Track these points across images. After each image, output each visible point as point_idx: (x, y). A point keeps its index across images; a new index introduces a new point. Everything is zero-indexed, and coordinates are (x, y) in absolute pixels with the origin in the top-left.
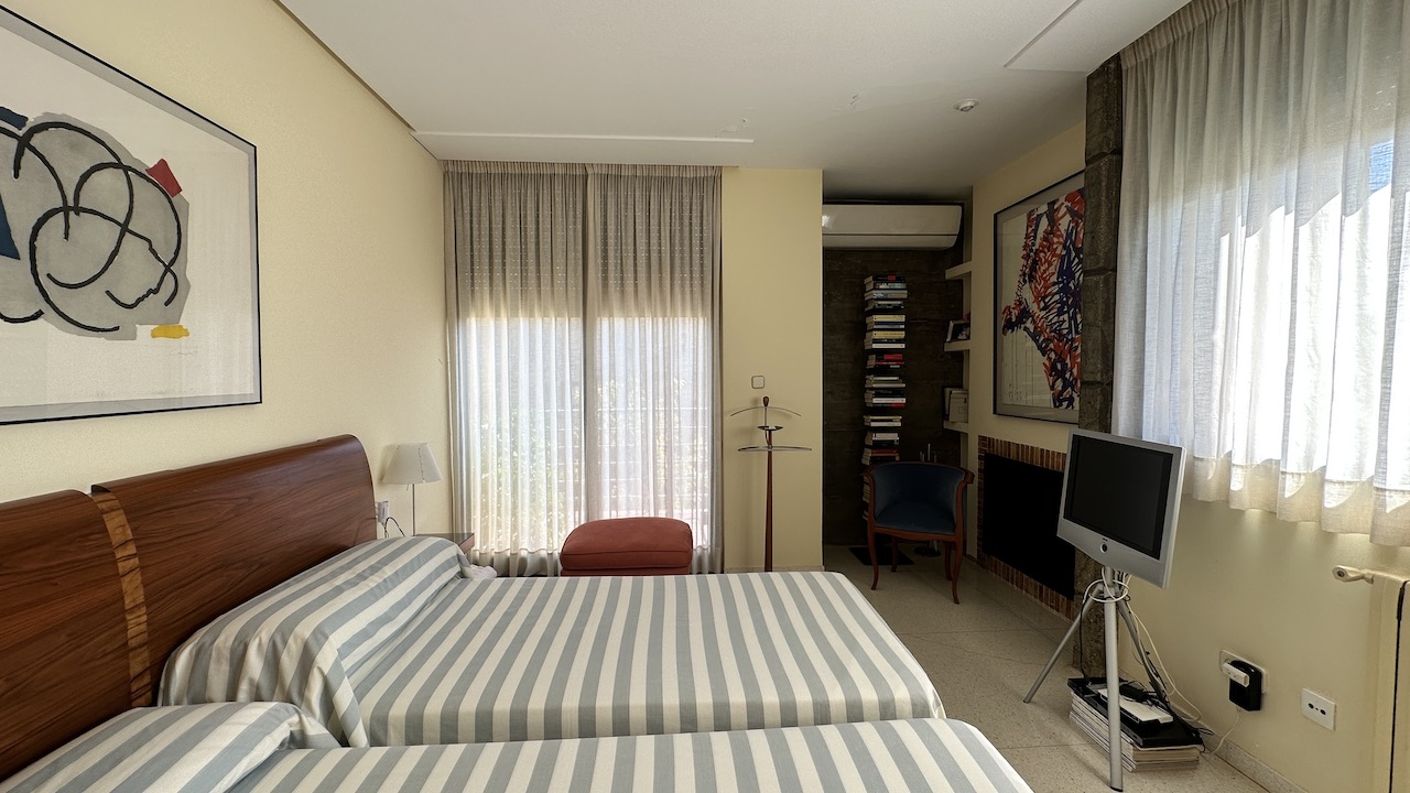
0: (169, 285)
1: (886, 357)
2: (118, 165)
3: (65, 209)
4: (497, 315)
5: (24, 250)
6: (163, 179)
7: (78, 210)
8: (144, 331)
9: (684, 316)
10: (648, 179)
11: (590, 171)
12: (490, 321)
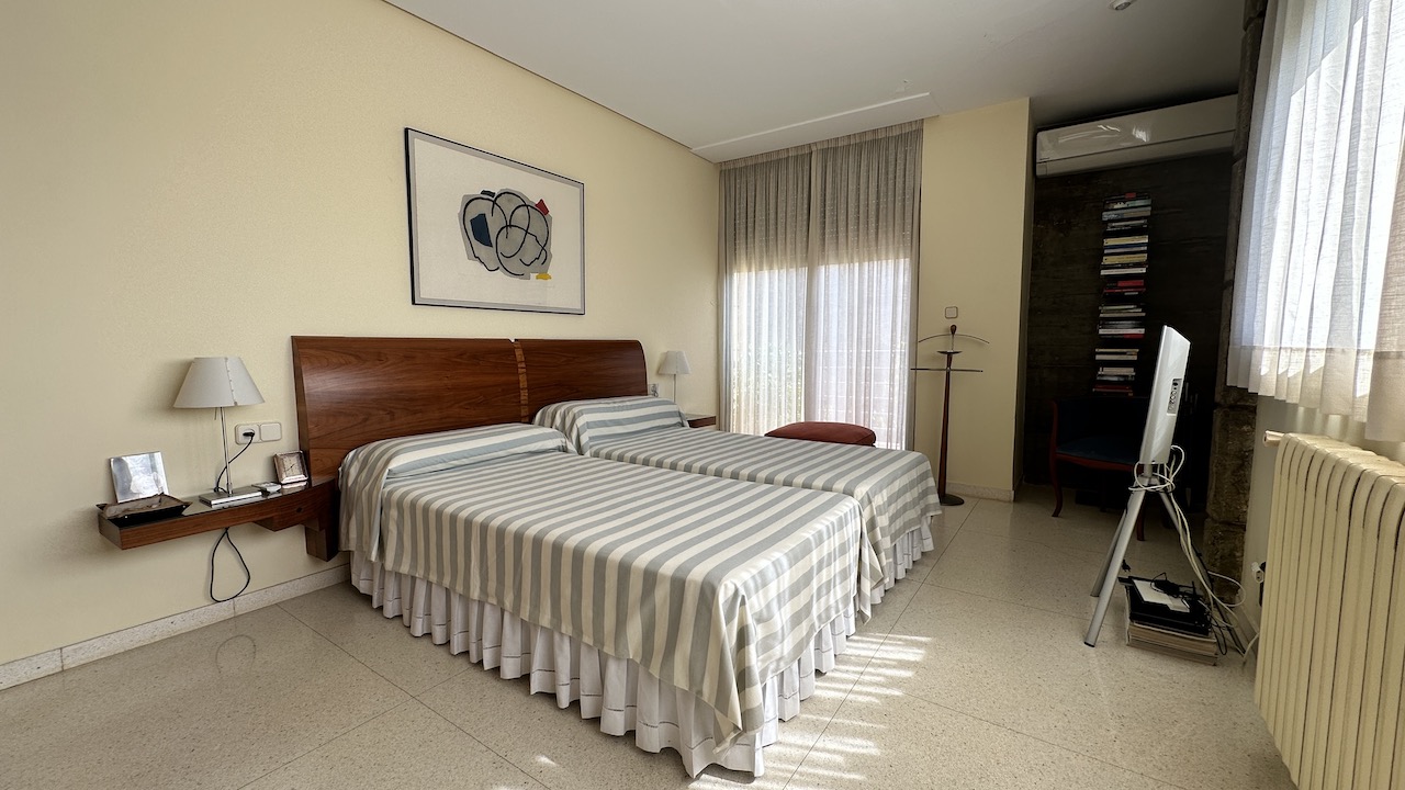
0: (543, 256)
1: (1120, 284)
2: (525, 205)
3: (507, 226)
4: (750, 270)
5: (494, 245)
6: (542, 208)
7: (511, 226)
8: (533, 276)
9: (887, 259)
10: (860, 146)
11: (814, 149)
12: (745, 274)
